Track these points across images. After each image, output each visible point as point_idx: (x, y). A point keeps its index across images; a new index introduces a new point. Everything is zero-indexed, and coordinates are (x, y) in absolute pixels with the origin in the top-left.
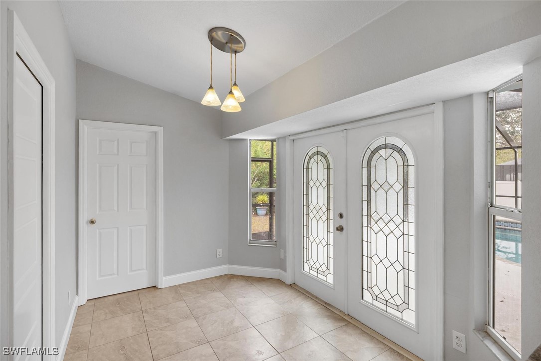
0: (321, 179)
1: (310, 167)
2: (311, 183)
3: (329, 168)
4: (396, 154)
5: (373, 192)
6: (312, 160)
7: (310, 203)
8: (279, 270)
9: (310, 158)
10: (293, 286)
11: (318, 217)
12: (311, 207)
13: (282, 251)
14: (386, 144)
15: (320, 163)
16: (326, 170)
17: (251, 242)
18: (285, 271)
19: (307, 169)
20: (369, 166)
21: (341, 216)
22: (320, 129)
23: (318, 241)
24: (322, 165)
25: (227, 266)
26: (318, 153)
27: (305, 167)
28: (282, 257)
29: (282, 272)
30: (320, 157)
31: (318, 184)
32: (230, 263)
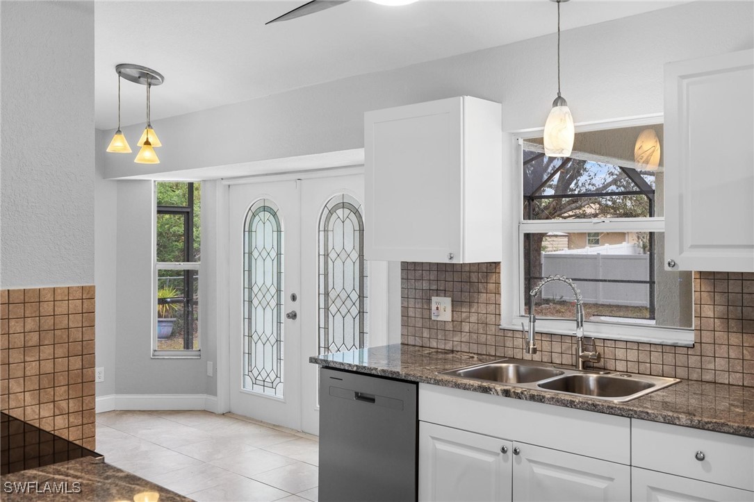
0: (268, 247)
1: (254, 229)
2: (255, 254)
3: (279, 231)
4: (353, 216)
5: (330, 263)
6: (257, 218)
7: (253, 282)
8: (204, 396)
9: (254, 215)
10: (228, 414)
11: (264, 303)
12: (255, 289)
13: (210, 364)
14: (343, 203)
15: (268, 223)
16: (275, 234)
17: (156, 353)
18: (215, 394)
19: (250, 231)
20: (326, 231)
21: (294, 298)
22: (267, 175)
23: (264, 339)
24: (270, 226)
25: (112, 397)
26: (265, 209)
27: (247, 229)
28: (210, 373)
29: (211, 398)
30: (268, 215)
31: (264, 254)
32: (117, 393)
